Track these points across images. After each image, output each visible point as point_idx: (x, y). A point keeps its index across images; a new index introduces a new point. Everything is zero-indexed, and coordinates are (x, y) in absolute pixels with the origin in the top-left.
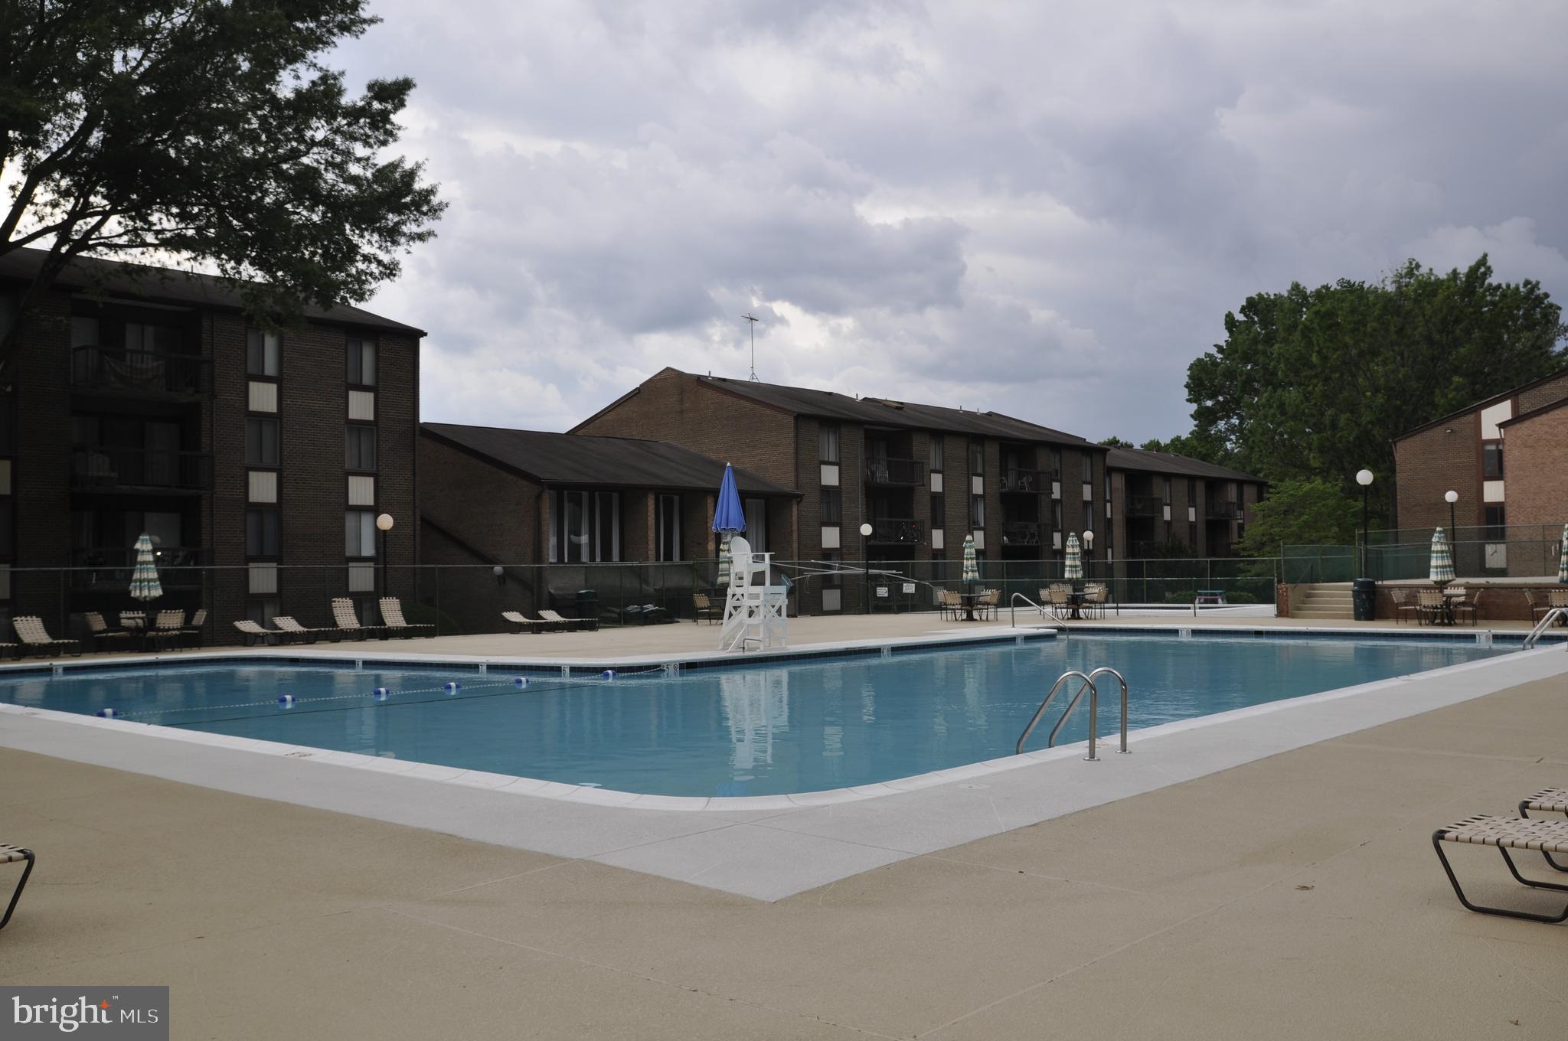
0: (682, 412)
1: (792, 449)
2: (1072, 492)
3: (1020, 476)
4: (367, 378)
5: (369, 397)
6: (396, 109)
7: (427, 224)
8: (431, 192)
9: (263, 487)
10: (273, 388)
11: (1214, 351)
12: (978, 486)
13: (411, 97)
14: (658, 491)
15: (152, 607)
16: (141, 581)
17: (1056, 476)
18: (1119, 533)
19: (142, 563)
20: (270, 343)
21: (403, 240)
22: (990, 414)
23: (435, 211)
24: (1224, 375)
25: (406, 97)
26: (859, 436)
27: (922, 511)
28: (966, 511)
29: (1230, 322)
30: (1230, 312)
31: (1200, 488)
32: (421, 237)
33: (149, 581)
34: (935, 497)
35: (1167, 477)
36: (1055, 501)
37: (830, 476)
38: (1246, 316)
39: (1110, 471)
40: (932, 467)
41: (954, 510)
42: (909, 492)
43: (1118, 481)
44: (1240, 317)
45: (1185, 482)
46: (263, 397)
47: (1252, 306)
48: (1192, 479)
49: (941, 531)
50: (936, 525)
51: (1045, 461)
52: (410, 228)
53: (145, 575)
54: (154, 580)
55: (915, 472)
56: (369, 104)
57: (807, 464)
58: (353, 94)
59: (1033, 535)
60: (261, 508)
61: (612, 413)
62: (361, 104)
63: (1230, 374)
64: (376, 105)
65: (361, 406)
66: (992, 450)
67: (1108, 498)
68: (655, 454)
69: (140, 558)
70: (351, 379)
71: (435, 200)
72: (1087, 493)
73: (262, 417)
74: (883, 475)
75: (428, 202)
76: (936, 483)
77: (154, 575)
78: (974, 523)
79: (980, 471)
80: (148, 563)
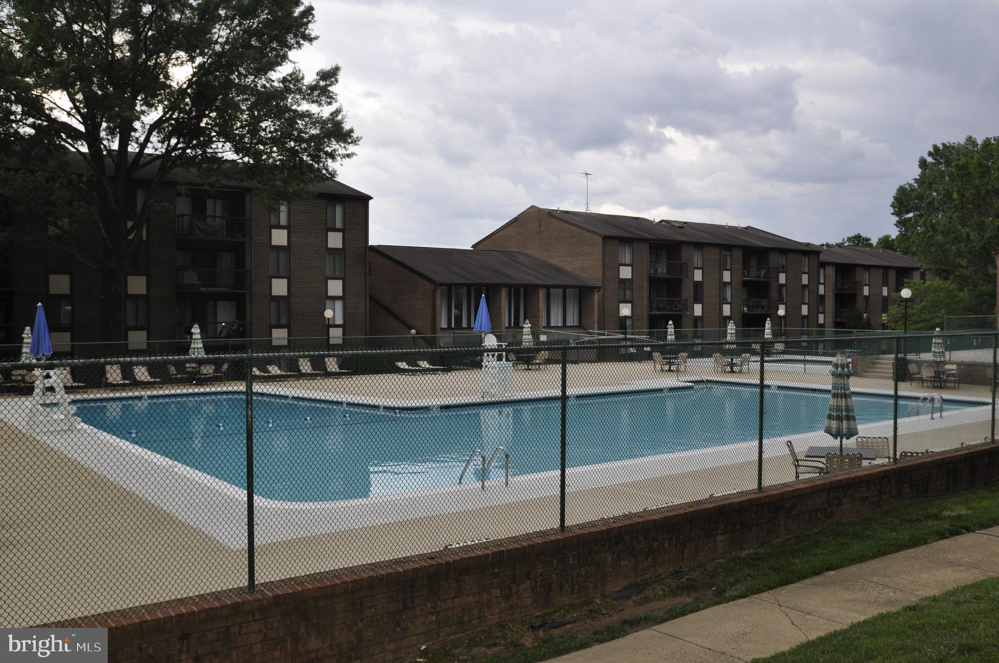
0: (540, 232)
1: (600, 257)
2: (793, 278)
3: (759, 270)
4: (339, 224)
5: (339, 235)
6: (331, 84)
7: (351, 148)
8: (351, 131)
9: (280, 287)
10: (285, 232)
11: (912, 182)
12: (727, 276)
13: (341, 76)
14: (509, 286)
15: (200, 362)
16: (194, 349)
17: (783, 269)
18: (830, 303)
19: (195, 339)
20: (283, 208)
21: (339, 158)
22: (748, 228)
23: (355, 142)
24: (917, 198)
25: (338, 77)
26: (646, 248)
27: (687, 292)
28: (718, 292)
29: (923, 163)
30: (922, 157)
31: (892, 274)
32: (349, 156)
33: (198, 349)
34: (697, 285)
35: (867, 267)
36: (782, 285)
37: (626, 273)
38: (935, 159)
39: (823, 265)
40: (695, 265)
41: (710, 292)
42: (680, 281)
43: (831, 271)
44: (930, 160)
45: (881, 271)
46: (280, 237)
47: (936, 152)
48: (886, 269)
49: (701, 305)
50: (697, 300)
51: (775, 260)
52: (341, 151)
53: (196, 346)
54: (201, 348)
55: (684, 270)
56: (318, 82)
57: (610, 266)
58: (309, 78)
59: (763, 307)
60: (279, 298)
61: (501, 232)
62: (314, 83)
63: (920, 198)
64: (322, 83)
65: (335, 240)
66: (738, 254)
67: (822, 281)
68: (515, 262)
69: (194, 337)
70: (329, 225)
71: (355, 135)
72: (805, 279)
73: (279, 248)
74: (662, 270)
75: (350, 137)
76: (698, 276)
77: (201, 345)
78: (724, 300)
79: (729, 267)
80: (197, 339)
